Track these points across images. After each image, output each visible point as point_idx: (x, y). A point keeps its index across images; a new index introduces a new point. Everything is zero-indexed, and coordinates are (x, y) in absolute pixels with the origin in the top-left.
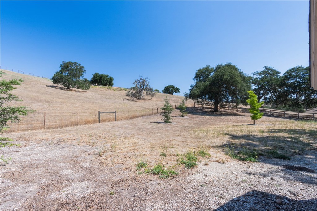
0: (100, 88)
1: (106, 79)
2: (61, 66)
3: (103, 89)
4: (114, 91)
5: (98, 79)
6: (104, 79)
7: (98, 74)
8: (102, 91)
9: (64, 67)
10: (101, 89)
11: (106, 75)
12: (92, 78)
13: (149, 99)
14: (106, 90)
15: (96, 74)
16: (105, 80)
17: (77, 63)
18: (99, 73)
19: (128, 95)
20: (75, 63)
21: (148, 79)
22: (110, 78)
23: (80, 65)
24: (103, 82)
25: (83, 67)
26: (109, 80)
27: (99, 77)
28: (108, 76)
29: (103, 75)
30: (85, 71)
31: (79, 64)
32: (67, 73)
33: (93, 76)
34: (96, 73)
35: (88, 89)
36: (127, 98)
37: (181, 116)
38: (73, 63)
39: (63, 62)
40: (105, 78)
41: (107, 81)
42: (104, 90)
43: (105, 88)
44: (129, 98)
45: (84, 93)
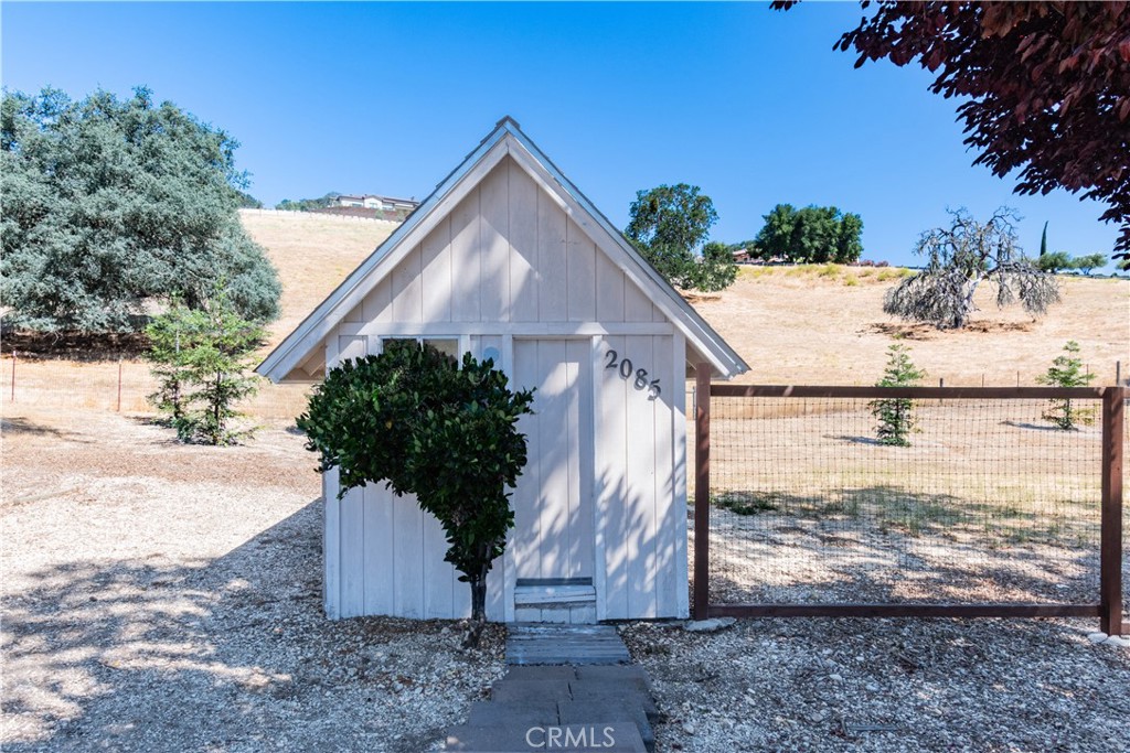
0: (788, 274)
1: (825, 229)
2: (633, 210)
3: (797, 282)
4: (848, 288)
5: (785, 234)
6: (813, 230)
7: (788, 208)
8: (791, 292)
9: (643, 210)
10: (789, 282)
11: (824, 210)
12: (761, 233)
13: (1017, 327)
14: (811, 283)
15: (778, 211)
16: (820, 232)
17: (687, 187)
18: (793, 204)
19: (891, 309)
20: (679, 186)
21: (1008, 219)
22: (844, 223)
23: (699, 193)
24: (807, 244)
25: (706, 200)
26: (838, 231)
27: (789, 223)
28: (830, 214)
29: (808, 212)
30: (715, 214)
31: (696, 189)
32: (652, 232)
33: (765, 223)
34: (778, 208)
35: (724, 286)
36: (887, 319)
37: (1052, 424)
38: (671, 189)
39: (639, 193)
40: (818, 225)
41: (829, 235)
42: (803, 285)
43: (805, 276)
44: (896, 320)
45: (710, 303)
